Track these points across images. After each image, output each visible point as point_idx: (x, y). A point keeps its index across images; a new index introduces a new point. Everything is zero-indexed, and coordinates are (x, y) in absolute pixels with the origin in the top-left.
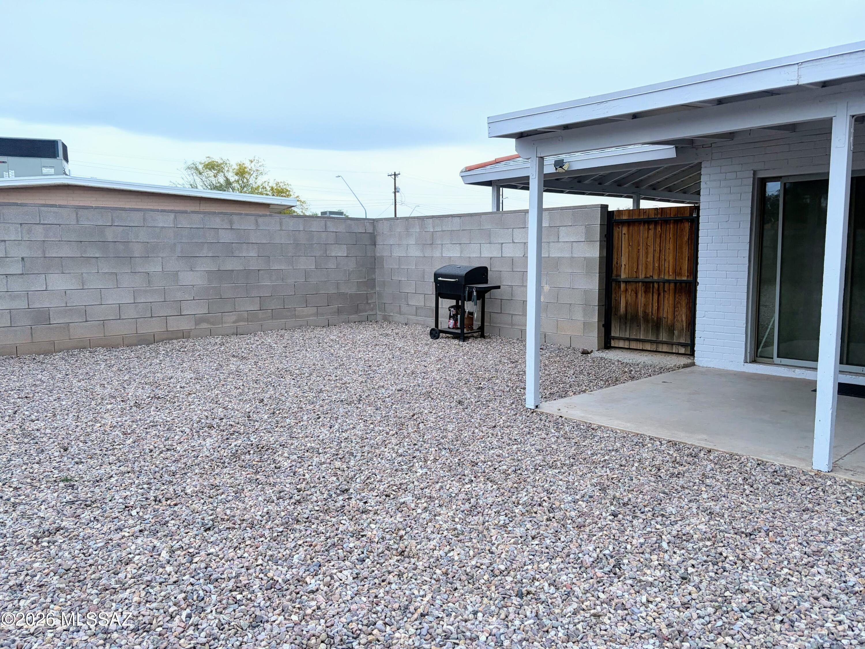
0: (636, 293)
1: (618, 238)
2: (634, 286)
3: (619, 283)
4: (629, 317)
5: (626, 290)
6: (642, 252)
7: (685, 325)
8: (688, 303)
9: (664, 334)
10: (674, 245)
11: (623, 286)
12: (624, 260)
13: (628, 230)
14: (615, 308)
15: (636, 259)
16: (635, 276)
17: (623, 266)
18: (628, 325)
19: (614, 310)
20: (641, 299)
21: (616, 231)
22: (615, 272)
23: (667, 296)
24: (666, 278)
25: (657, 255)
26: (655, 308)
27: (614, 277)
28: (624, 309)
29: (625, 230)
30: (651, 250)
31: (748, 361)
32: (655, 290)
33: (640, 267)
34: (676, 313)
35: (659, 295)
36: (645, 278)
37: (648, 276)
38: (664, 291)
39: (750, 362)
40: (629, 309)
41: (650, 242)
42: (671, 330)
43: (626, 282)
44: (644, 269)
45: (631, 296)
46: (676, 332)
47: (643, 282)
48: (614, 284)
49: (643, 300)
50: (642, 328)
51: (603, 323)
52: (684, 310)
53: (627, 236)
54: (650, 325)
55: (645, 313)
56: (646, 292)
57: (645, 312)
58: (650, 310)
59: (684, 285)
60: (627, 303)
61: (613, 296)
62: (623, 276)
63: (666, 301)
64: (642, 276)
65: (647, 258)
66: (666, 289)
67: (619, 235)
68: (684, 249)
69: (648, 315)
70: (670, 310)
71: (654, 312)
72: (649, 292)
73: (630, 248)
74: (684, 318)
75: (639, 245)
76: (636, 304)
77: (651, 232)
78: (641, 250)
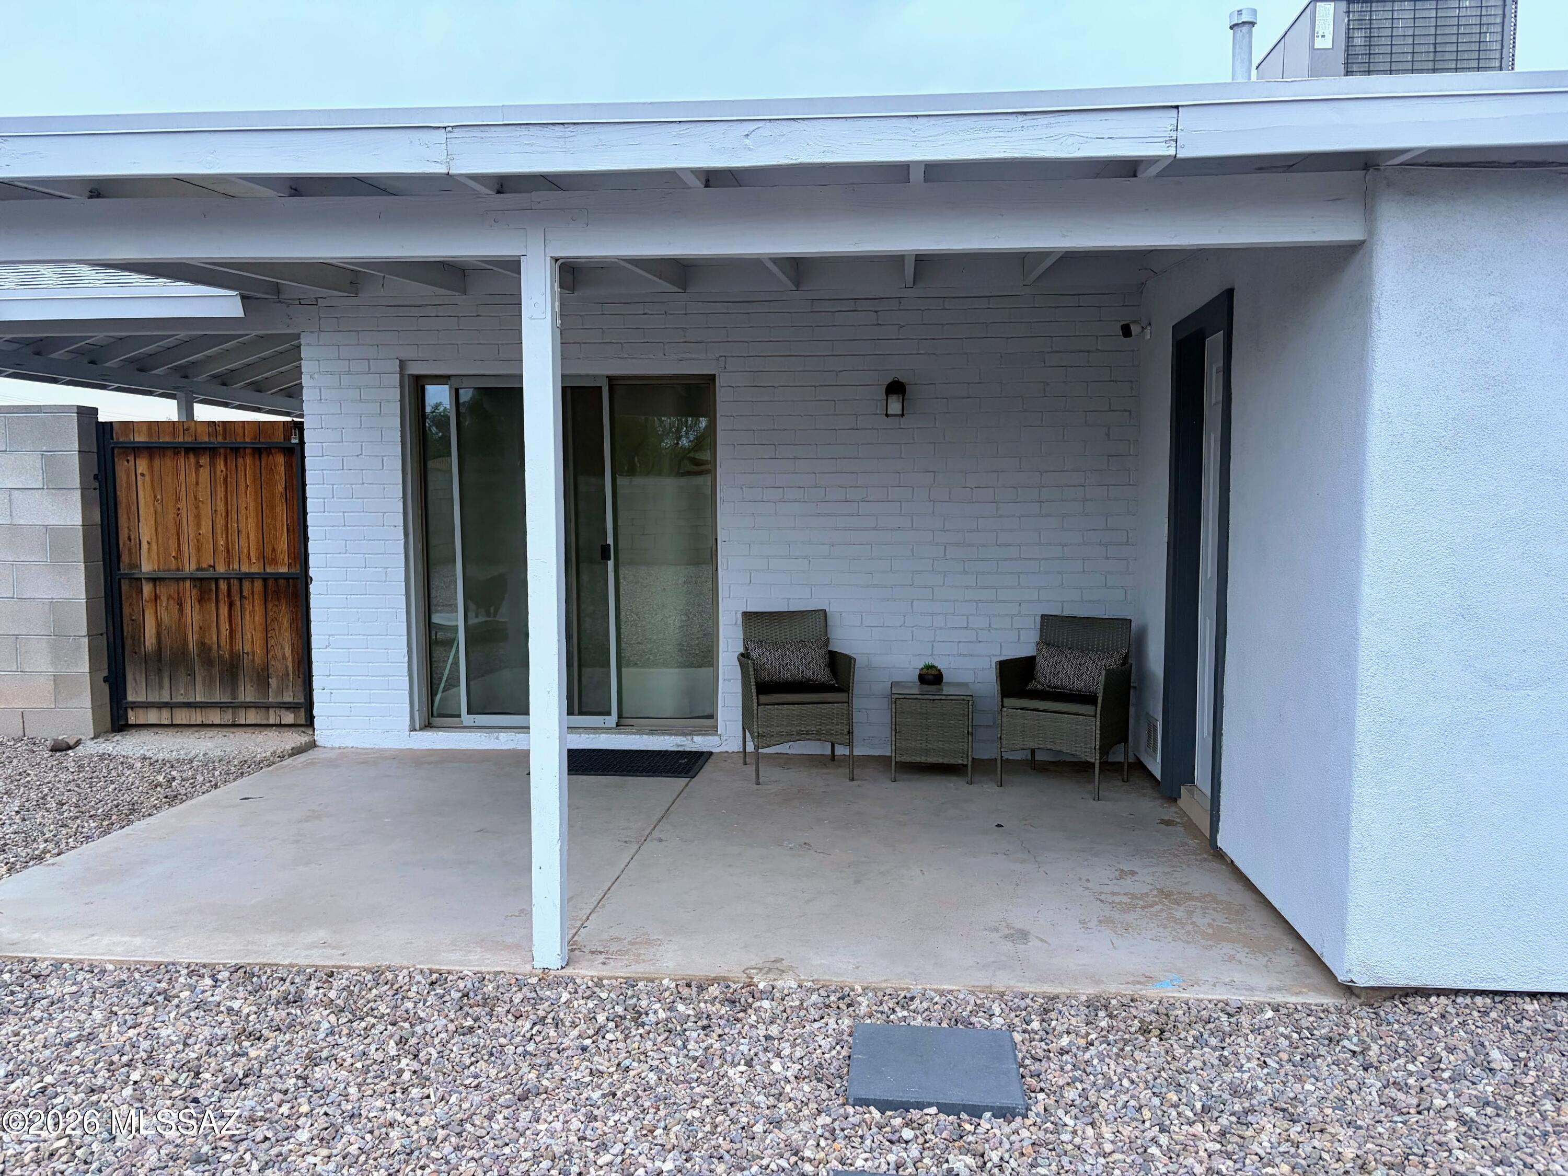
0: (181, 605)
1: (128, 483)
2: (173, 587)
3: (137, 582)
4: (166, 656)
5: (156, 597)
6: (187, 515)
7: (290, 665)
8: (293, 621)
9: (248, 687)
10: (255, 500)
11: (147, 589)
12: (146, 532)
13: (151, 468)
14: (133, 638)
15: (173, 531)
16: (173, 566)
17: (145, 546)
18: (166, 675)
19: (128, 643)
20: (193, 615)
21: (122, 467)
22: (125, 558)
23: (248, 607)
24: (245, 569)
25: (220, 521)
26: (225, 632)
27: (124, 569)
28: (154, 641)
29: (142, 466)
30: (206, 510)
31: (417, 727)
32: (221, 596)
33: (185, 548)
34: (271, 642)
35: (231, 605)
36: (198, 570)
37: (205, 566)
38: (242, 597)
39: (421, 729)
40: (166, 641)
41: (204, 494)
42: (262, 678)
43: (154, 580)
44: (193, 552)
45: (167, 612)
46: (273, 682)
47: (193, 579)
48: (125, 587)
49: (196, 617)
50: (198, 678)
51: (106, 673)
52: (287, 635)
53: (148, 478)
54: (216, 670)
55: (204, 647)
56: (201, 600)
57: (203, 644)
58: (215, 639)
59: (282, 582)
60: (159, 625)
61: (126, 610)
62: (147, 567)
63: (248, 618)
64: (190, 567)
65: (198, 525)
66: (245, 593)
67: (128, 477)
68: (278, 509)
69: (210, 649)
70: (259, 636)
71: (223, 643)
72: (210, 599)
73: (159, 508)
74: (288, 652)
75: (178, 500)
76: (181, 626)
77: (205, 473)
78: (184, 511)
